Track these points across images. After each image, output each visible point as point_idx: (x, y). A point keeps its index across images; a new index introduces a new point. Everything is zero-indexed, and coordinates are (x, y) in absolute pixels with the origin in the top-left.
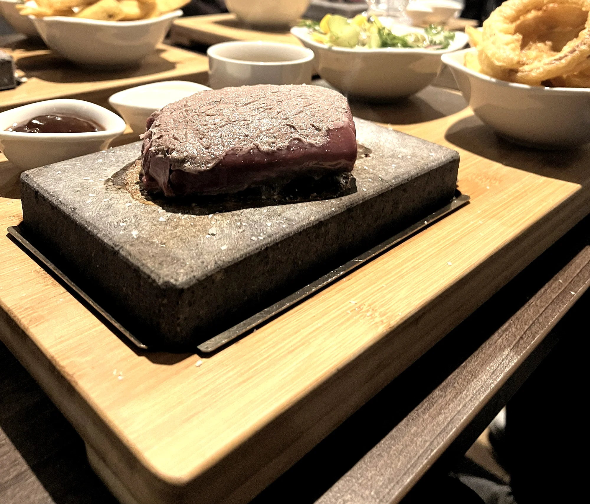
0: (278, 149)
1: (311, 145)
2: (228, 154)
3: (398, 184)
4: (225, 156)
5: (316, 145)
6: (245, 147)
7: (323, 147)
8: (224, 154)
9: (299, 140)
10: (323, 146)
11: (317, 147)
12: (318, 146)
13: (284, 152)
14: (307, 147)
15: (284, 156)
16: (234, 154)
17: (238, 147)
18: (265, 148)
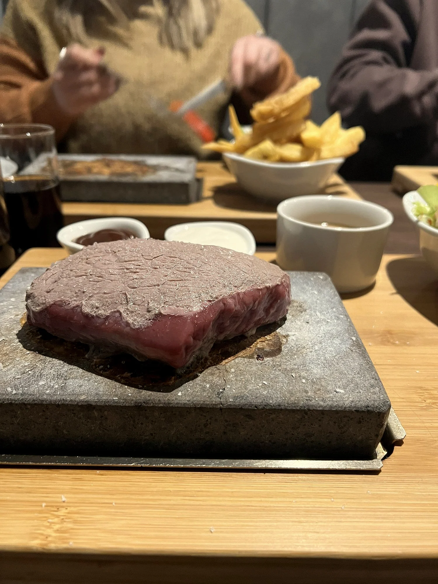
0: (97, 316)
1: (128, 324)
2: (56, 303)
3: (236, 406)
4: (53, 304)
5: (132, 326)
6: (73, 302)
7: (138, 331)
8: (52, 303)
9: (120, 314)
10: (139, 328)
11: (131, 328)
12: (133, 328)
13: (100, 321)
14: (123, 324)
15: (98, 324)
16: (61, 306)
17: (67, 301)
18: (87, 310)
